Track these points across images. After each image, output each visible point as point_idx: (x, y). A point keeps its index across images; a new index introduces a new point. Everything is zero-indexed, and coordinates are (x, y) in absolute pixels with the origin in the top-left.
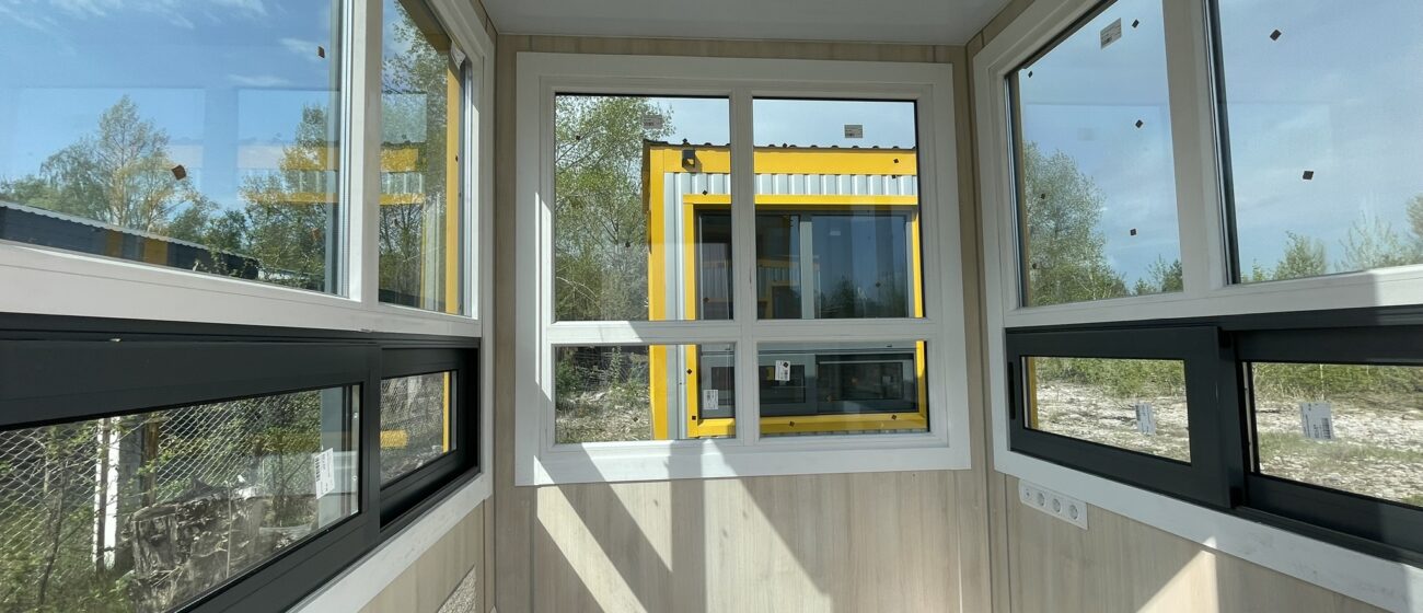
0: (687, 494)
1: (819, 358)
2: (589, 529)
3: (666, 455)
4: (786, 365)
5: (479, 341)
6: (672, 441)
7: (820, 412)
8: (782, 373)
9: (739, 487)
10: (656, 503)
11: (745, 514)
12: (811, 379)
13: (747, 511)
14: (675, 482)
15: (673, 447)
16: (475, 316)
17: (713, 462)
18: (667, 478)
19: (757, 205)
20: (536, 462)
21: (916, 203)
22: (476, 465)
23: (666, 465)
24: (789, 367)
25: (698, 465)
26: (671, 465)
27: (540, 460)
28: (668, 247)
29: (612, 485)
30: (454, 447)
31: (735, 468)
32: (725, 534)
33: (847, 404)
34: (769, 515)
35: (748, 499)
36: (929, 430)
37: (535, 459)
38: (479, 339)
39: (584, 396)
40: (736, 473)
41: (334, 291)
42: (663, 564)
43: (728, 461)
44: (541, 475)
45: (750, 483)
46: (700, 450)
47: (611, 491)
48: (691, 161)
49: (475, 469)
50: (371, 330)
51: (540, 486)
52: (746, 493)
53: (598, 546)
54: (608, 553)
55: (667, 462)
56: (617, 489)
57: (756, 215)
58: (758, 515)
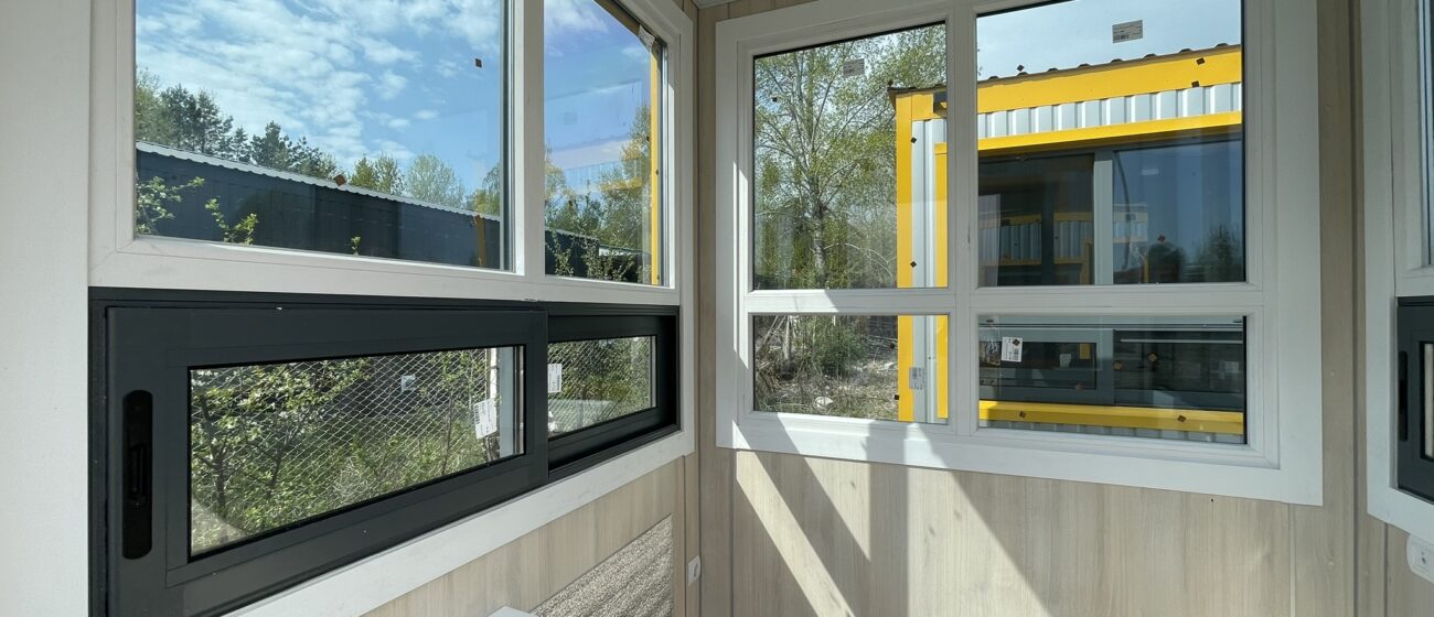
0: (889, 481)
1: (1118, 335)
2: (785, 499)
3: (865, 434)
4: (1016, 343)
5: (677, 309)
6: (872, 421)
7: (1116, 403)
8: (1011, 352)
9: (949, 482)
10: (853, 485)
11: (957, 515)
12: (1105, 362)
13: (958, 509)
14: (875, 466)
15: (872, 428)
16: (672, 286)
17: (917, 448)
18: (864, 458)
19: (980, 152)
20: (735, 428)
21: (1240, 122)
22: (675, 423)
23: (863, 446)
24: (1020, 347)
25: (900, 450)
26: (869, 445)
27: (738, 425)
28: (916, 207)
29: (807, 459)
30: (654, 405)
31: (944, 459)
32: (932, 531)
33: (1158, 395)
34: (987, 517)
35: (960, 495)
36: (1246, 442)
37: (734, 425)
38: (678, 307)
39: (872, 365)
40: (947, 464)
41: (506, 268)
42: (860, 550)
43: (936, 450)
44: (739, 440)
45: (964, 478)
46: (903, 433)
47: (806, 465)
48: (944, 105)
49: (673, 426)
50: (536, 299)
51: (739, 450)
52: (958, 489)
53: (792, 517)
54: (802, 526)
55: (865, 443)
56: (813, 464)
57: (979, 163)
58: (973, 516)
